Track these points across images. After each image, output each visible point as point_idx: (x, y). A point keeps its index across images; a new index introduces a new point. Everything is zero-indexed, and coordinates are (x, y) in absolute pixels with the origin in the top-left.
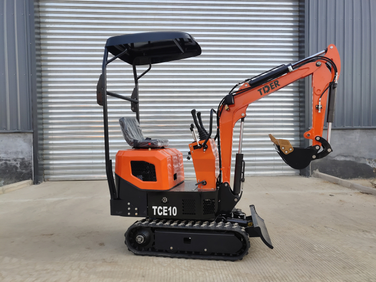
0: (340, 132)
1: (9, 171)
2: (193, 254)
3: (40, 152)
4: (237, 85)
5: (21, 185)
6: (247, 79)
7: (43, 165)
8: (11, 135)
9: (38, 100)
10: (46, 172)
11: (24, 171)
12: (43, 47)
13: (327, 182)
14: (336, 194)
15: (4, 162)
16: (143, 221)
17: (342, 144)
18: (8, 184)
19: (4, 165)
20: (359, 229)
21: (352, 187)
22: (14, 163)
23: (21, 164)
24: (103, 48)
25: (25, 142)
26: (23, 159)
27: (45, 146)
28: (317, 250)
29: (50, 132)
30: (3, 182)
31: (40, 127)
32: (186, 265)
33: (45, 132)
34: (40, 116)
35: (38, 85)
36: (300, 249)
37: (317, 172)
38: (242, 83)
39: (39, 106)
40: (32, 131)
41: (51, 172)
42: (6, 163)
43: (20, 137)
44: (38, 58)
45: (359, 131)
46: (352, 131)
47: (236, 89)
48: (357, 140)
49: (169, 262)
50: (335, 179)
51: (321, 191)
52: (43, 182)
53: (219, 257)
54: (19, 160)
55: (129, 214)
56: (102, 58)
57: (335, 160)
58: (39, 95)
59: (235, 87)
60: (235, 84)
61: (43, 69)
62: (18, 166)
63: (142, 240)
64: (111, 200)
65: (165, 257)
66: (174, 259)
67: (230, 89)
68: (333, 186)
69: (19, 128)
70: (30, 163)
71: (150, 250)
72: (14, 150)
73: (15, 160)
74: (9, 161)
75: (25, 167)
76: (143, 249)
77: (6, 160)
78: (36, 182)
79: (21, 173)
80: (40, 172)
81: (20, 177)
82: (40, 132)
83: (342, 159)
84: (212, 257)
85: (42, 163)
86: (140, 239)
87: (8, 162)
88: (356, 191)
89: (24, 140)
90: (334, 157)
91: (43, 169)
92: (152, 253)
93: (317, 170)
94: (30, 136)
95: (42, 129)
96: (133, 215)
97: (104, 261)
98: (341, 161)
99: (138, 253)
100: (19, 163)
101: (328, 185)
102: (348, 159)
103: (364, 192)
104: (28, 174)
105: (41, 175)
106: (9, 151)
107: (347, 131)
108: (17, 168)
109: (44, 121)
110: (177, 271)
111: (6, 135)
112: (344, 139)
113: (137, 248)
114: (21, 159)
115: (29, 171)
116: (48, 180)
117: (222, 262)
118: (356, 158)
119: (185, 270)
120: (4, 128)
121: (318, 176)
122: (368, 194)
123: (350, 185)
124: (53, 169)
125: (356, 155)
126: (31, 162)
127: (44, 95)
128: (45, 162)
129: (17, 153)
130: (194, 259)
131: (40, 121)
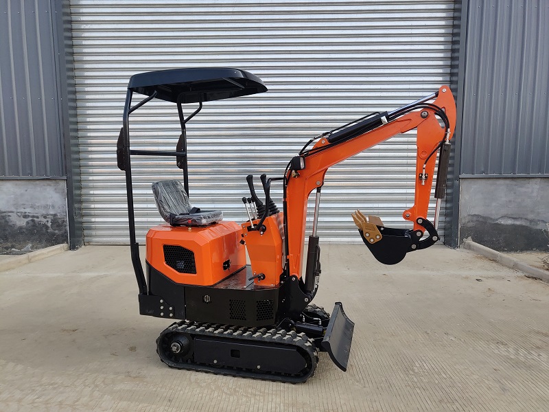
0: (508, 182)
1: (37, 231)
2: (244, 371)
3: (76, 206)
4: (311, 141)
5: (53, 251)
6: (325, 132)
7: (82, 223)
8: (38, 182)
9: (72, 134)
10: (86, 232)
11: (56, 231)
12: (76, 58)
13: (481, 258)
14: (488, 278)
15: (30, 219)
16: (180, 324)
17: (510, 201)
18: (37, 248)
19: (31, 223)
20: (493, 340)
21: (515, 267)
22: (44, 220)
23: (53, 222)
24: (126, 89)
25: (57, 192)
26: (55, 215)
27: (83, 198)
28: (416, 371)
29: (91, 178)
30: (30, 245)
31: (77, 170)
32: (230, 386)
33: (83, 177)
34: (76, 156)
35: (71, 112)
36: (394, 368)
37: (469, 241)
38: (319, 137)
39: (73, 141)
40: (65, 178)
41: (94, 233)
42: (33, 221)
43: (50, 185)
44: (70, 74)
45: (539, 180)
46: (527, 181)
47: (310, 147)
48: (535, 194)
49: (209, 381)
50: (493, 254)
51: (465, 273)
52: (83, 246)
53: (276, 377)
54: (50, 216)
55: (162, 314)
56: (123, 104)
57: (497, 224)
58: (72, 127)
59: (308, 144)
60: (308, 140)
61: (78, 89)
62: (49, 224)
63: (177, 350)
64: (139, 295)
65: (206, 372)
66: (218, 376)
67: (302, 147)
68: (487, 264)
69: (48, 173)
70: (64, 221)
71: (189, 361)
72: (43, 203)
73: (45, 217)
74: (38, 217)
75: (57, 226)
76: (181, 361)
77: (33, 217)
78: (73, 247)
79: (54, 234)
80: (78, 232)
81: (53, 240)
82: (77, 178)
83: (510, 222)
84: (267, 377)
85: (80, 220)
86: (175, 348)
87: (35, 219)
88: (520, 274)
89: (55, 189)
90: (497, 220)
91: (83, 229)
92: (191, 366)
93: (470, 238)
94: (63, 185)
95: (80, 174)
96: (166, 316)
97: (128, 374)
98: (507, 225)
99: (173, 365)
100: (50, 221)
101: (480, 263)
102: (518, 223)
103: (531, 275)
104: (62, 235)
105: (80, 236)
106: (37, 205)
107: (519, 181)
108: (47, 227)
109: (82, 162)
110: (216, 394)
111: (32, 182)
112: (515, 193)
113: (173, 359)
114: (51, 215)
115: (63, 231)
116: (89, 243)
117: (279, 384)
118: (531, 221)
119: (226, 394)
120: (29, 174)
121: (469, 247)
122: (536, 279)
123: (512, 264)
124: (95, 229)
125: (531, 216)
126: (65, 219)
127: (80, 126)
128: (85, 219)
129: (46, 207)
130: (244, 377)
131: (76, 163)
